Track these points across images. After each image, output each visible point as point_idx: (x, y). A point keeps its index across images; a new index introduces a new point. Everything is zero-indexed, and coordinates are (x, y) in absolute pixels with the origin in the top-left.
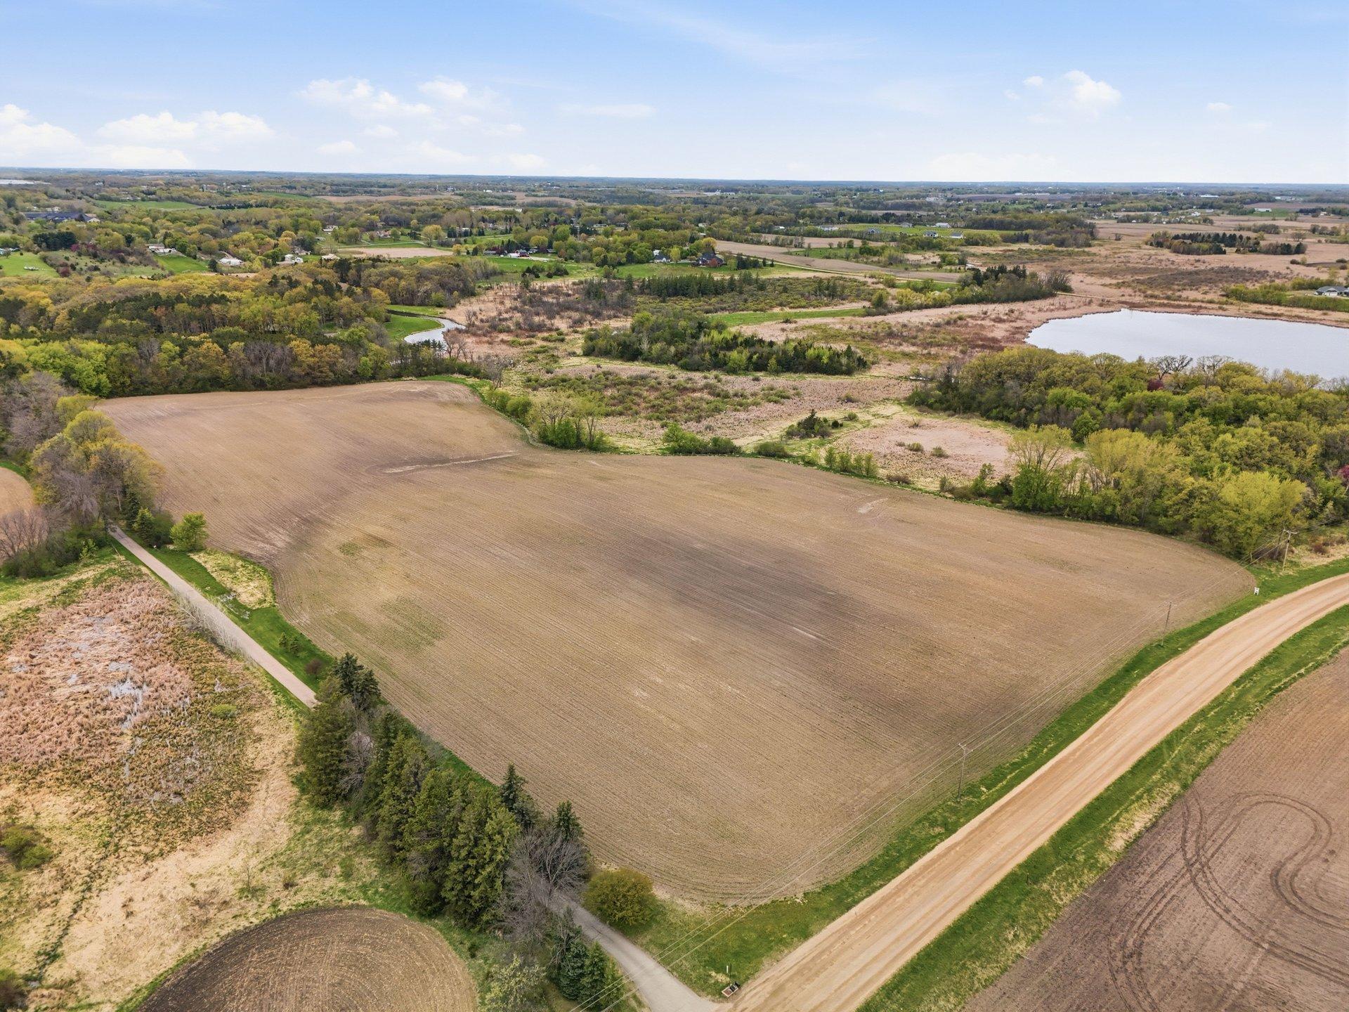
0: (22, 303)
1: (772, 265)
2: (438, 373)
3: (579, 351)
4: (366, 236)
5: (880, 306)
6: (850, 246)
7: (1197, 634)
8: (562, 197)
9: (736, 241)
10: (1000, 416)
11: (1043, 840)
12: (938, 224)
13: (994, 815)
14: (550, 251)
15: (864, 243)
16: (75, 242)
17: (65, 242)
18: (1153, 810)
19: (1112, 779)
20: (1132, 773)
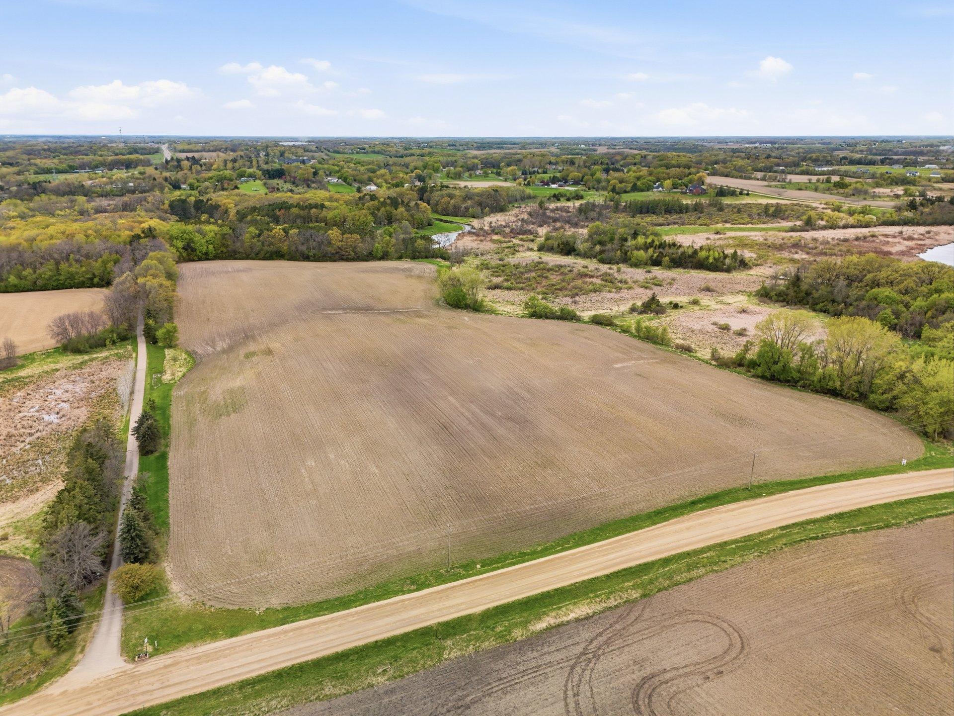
0: (219, 206)
1: (748, 194)
2: (426, 257)
3: (536, 248)
4: (467, 174)
5: (809, 225)
6: (828, 181)
7: (796, 487)
8: (631, 149)
9: (732, 177)
10: (824, 309)
11: (478, 609)
12: (927, 166)
13: (462, 585)
14: (582, 183)
15: (842, 179)
16: (284, 174)
17: (279, 174)
18: (598, 607)
19: (585, 578)
20: (609, 577)
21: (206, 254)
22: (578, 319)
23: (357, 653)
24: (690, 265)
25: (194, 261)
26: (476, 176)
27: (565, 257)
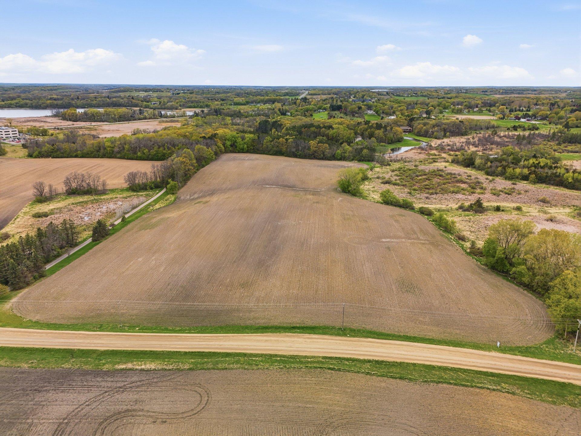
2: (369, 161)
3: (450, 161)
4: (467, 110)
14: (547, 119)
16: (342, 108)
17: (339, 108)
18: (160, 367)
19: (172, 350)
20: (186, 353)
21: (243, 149)
22: (412, 209)
23: (31, 351)
24: (552, 182)
25: (236, 152)
26: (474, 112)
27: (465, 168)
